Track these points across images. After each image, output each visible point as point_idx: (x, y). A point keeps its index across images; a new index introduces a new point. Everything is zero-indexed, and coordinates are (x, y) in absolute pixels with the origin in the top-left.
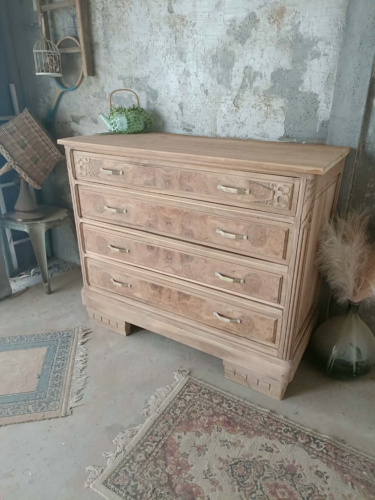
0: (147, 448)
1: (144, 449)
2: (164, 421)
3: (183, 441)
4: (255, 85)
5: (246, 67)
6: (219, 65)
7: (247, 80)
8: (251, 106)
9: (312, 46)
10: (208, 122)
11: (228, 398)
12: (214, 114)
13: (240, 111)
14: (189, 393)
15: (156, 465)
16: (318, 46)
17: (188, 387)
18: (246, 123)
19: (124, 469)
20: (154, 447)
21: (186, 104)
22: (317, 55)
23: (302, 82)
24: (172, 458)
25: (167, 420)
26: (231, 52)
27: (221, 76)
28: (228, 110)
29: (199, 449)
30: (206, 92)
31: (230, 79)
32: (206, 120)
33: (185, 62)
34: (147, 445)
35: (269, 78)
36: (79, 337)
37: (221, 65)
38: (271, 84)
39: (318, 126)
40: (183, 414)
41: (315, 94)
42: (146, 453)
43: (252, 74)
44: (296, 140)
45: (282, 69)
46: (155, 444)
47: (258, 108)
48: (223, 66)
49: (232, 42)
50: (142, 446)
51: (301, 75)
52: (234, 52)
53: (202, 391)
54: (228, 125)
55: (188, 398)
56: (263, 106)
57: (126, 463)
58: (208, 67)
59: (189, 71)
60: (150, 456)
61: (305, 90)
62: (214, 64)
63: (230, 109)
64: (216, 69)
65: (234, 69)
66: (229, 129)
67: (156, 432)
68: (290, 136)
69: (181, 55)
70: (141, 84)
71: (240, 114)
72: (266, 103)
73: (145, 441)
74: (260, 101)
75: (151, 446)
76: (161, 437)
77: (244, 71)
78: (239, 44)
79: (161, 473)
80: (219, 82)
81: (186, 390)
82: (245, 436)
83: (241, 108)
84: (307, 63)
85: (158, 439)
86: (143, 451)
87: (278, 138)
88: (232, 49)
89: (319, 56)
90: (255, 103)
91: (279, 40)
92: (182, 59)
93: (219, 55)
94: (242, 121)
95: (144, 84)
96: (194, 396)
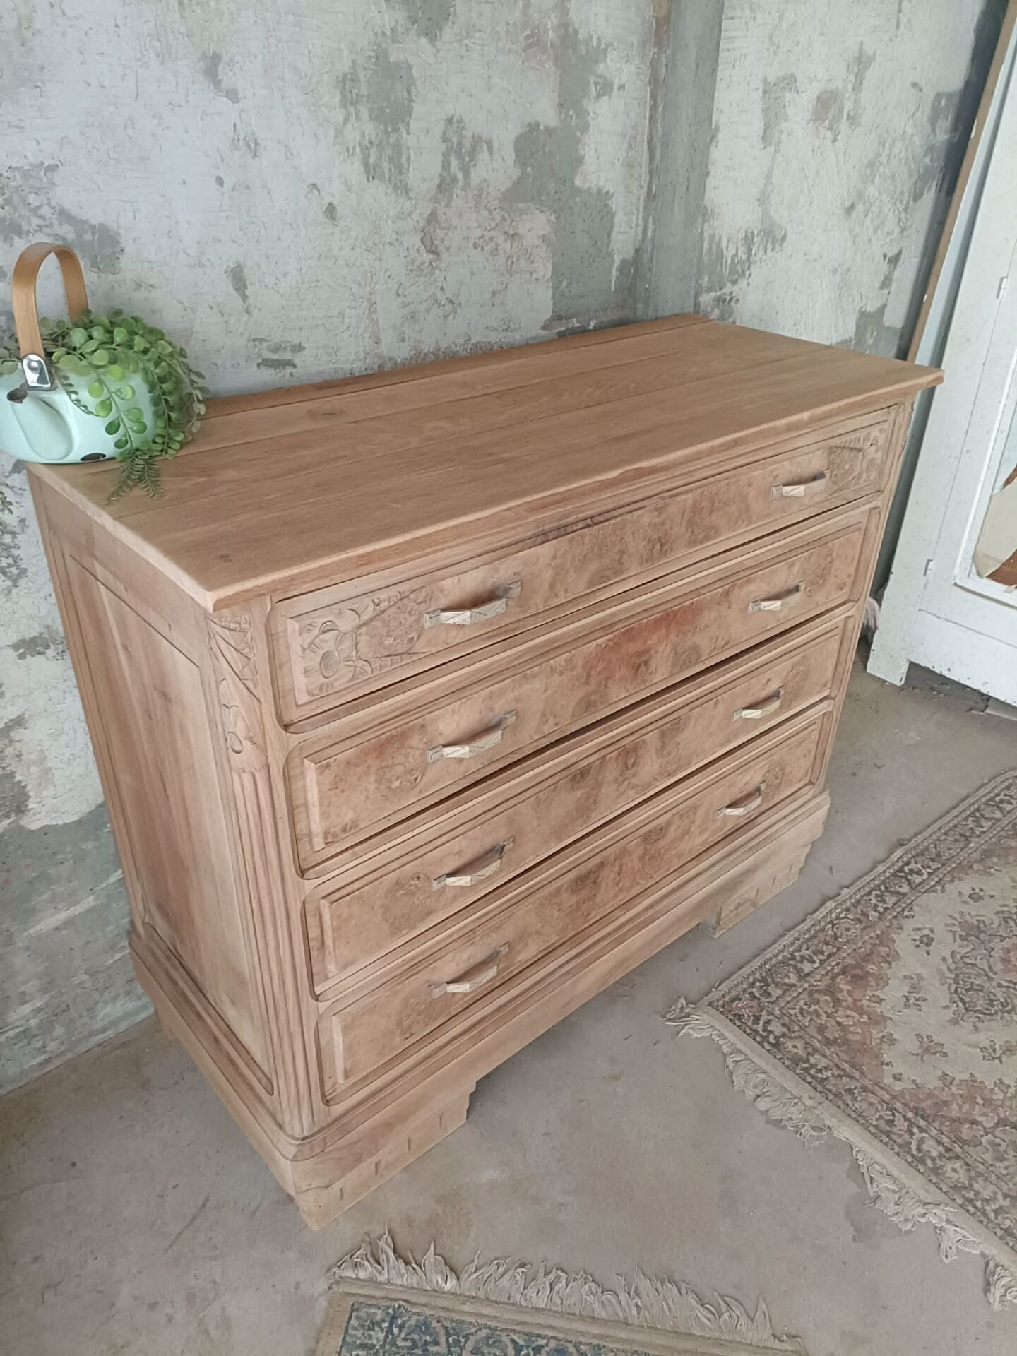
0: (929, 1151)
1: (933, 1159)
2: (848, 1098)
3: (908, 1074)
4: (477, 175)
5: (450, 121)
6: (365, 114)
7: (454, 163)
8: (471, 243)
9: (596, 62)
10: (347, 320)
11: (785, 953)
12: (368, 289)
13: (443, 266)
14: (761, 1022)
15: (976, 1143)
16: (609, 61)
17: (740, 1017)
18: (462, 299)
19: (992, 1215)
20: (924, 1135)
21: (259, 267)
22: (605, 88)
23: (580, 160)
24: (954, 1106)
25: (846, 1091)
26: (398, 65)
27: (374, 152)
28: (410, 267)
29: (927, 1050)
30: (331, 211)
31: (403, 160)
32: (342, 315)
33: (233, 95)
34: (919, 1149)
35: (509, 153)
36: (411, 1280)
37: (371, 111)
38: (516, 173)
39: (615, 273)
40: (828, 1053)
41: (607, 193)
42: (941, 1155)
43: (467, 143)
44: (578, 322)
45: (538, 124)
46: (915, 1130)
47: (488, 249)
48: (376, 117)
49: (400, 29)
50: (922, 1161)
51: (578, 141)
52: (410, 67)
53: (757, 994)
54: (413, 318)
55: (776, 1028)
56: (501, 239)
57: (975, 1207)
58: (327, 120)
59: (253, 133)
60: (950, 1150)
61: (586, 186)
62: (345, 107)
63: (413, 263)
64: (356, 125)
65: (414, 125)
66: (417, 328)
67: (882, 1124)
68: (563, 313)
69: (212, 67)
70: (16, 200)
71: (444, 274)
72: (507, 229)
73: (909, 1152)
74: (493, 225)
75: (922, 1140)
76: (896, 1114)
77: (444, 133)
78: (424, 41)
79: (996, 1137)
80: (371, 172)
81: (750, 1024)
82: (893, 964)
83: (445, 256)
84: (589, 108)
85: (901, 1124)
86: (939, 1163)
87: (542, 324)
88: (402, 57)
89: (612, 90)
90: (479, 232)
91: (528, 37)
92: (217, 83)
93: (362, 75)
94: (451, 297)
95: (32, 198)
96: (770, 1013)
